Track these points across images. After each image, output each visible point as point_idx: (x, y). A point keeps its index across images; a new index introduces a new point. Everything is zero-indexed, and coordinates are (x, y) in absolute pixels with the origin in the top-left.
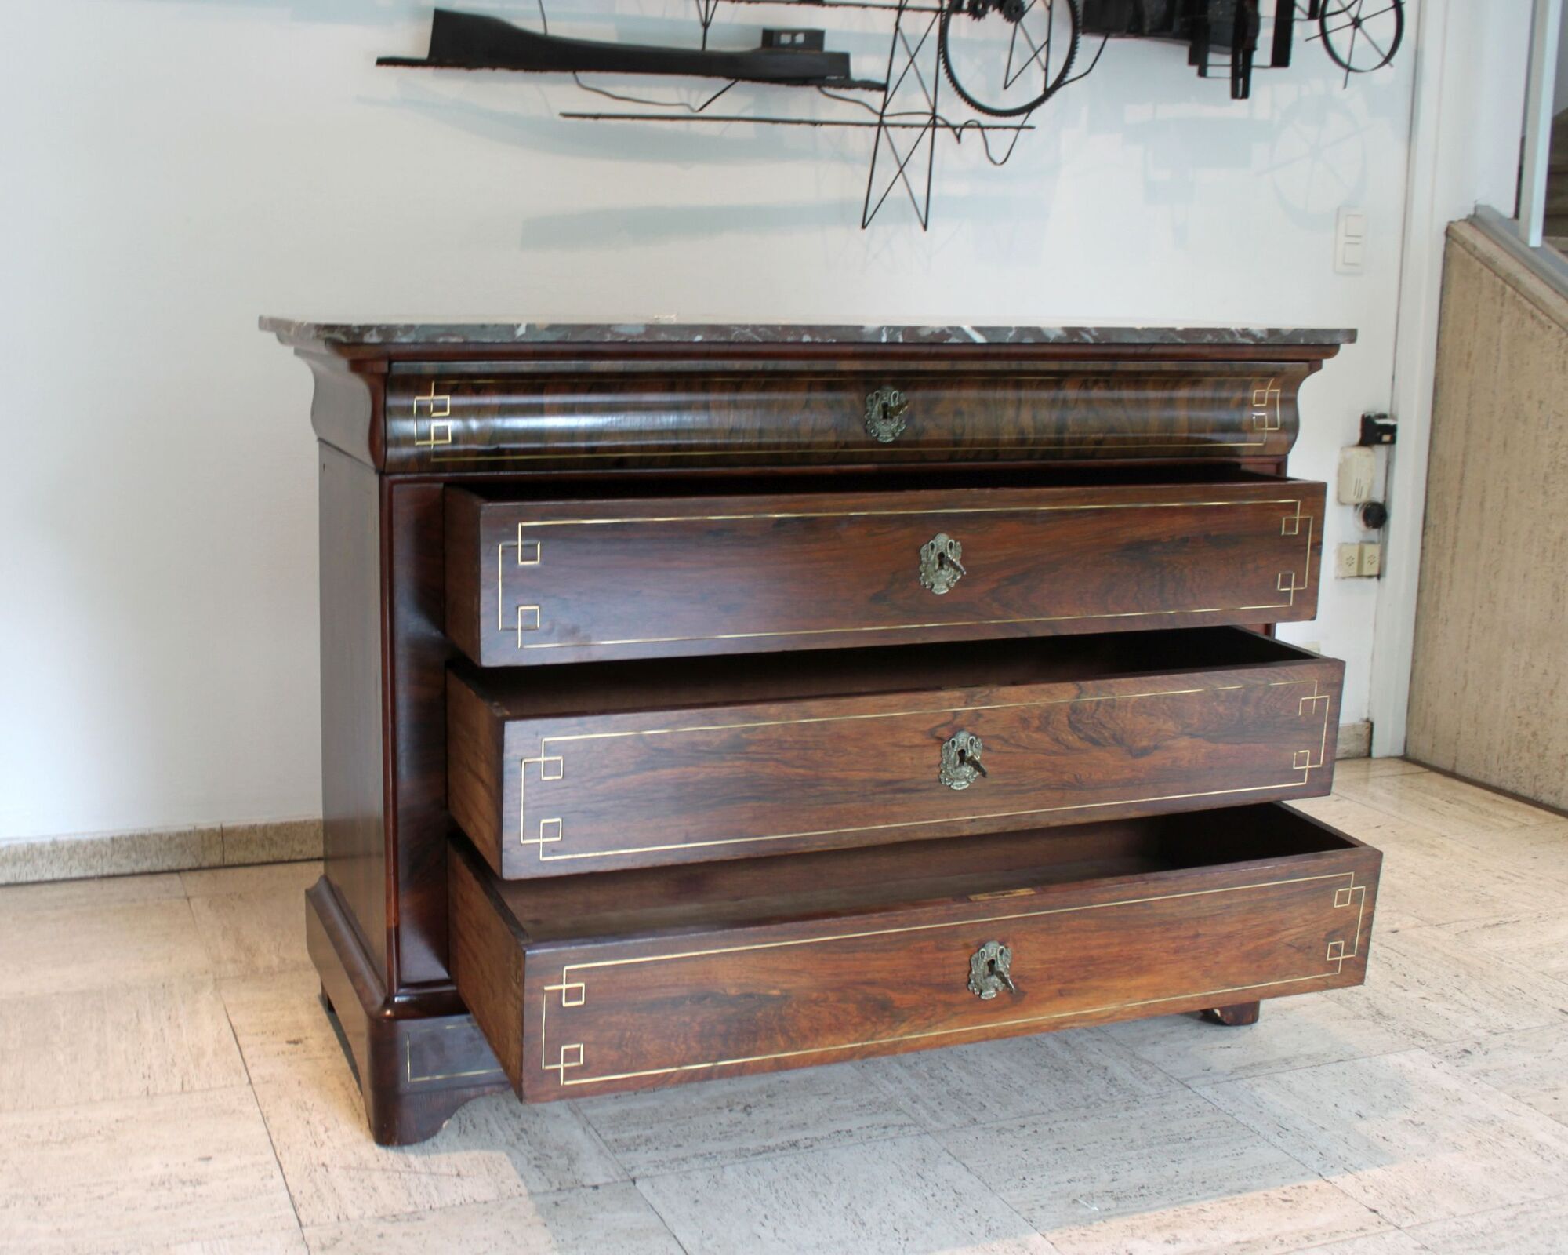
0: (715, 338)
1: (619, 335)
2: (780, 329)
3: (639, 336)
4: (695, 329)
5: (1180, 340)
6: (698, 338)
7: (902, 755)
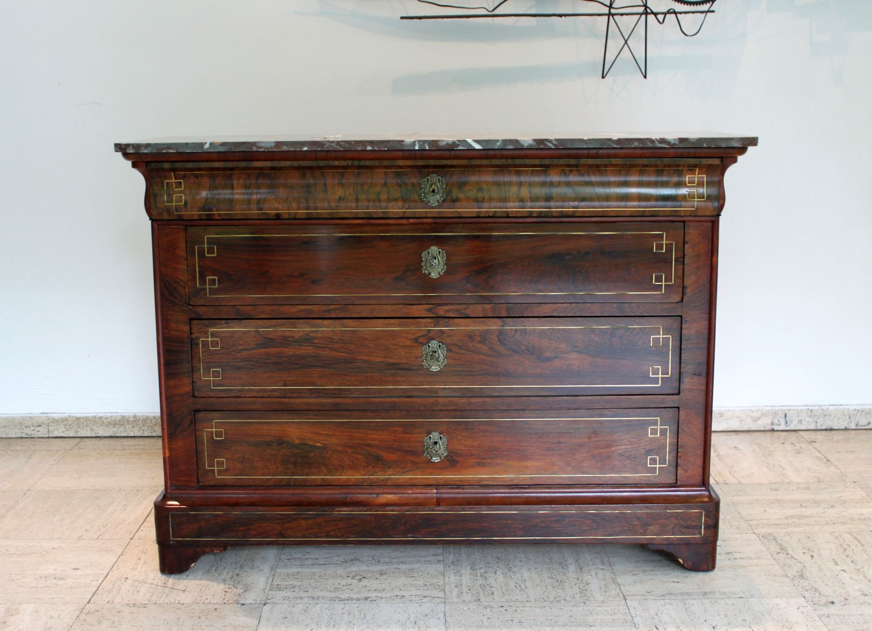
0: (315, 148)
1: (260, 147)
2: (353, 143)
3: (271, 148)
4: (303, 144)
5: (615, 146)
6: (305, 149)
7: (400, 350)
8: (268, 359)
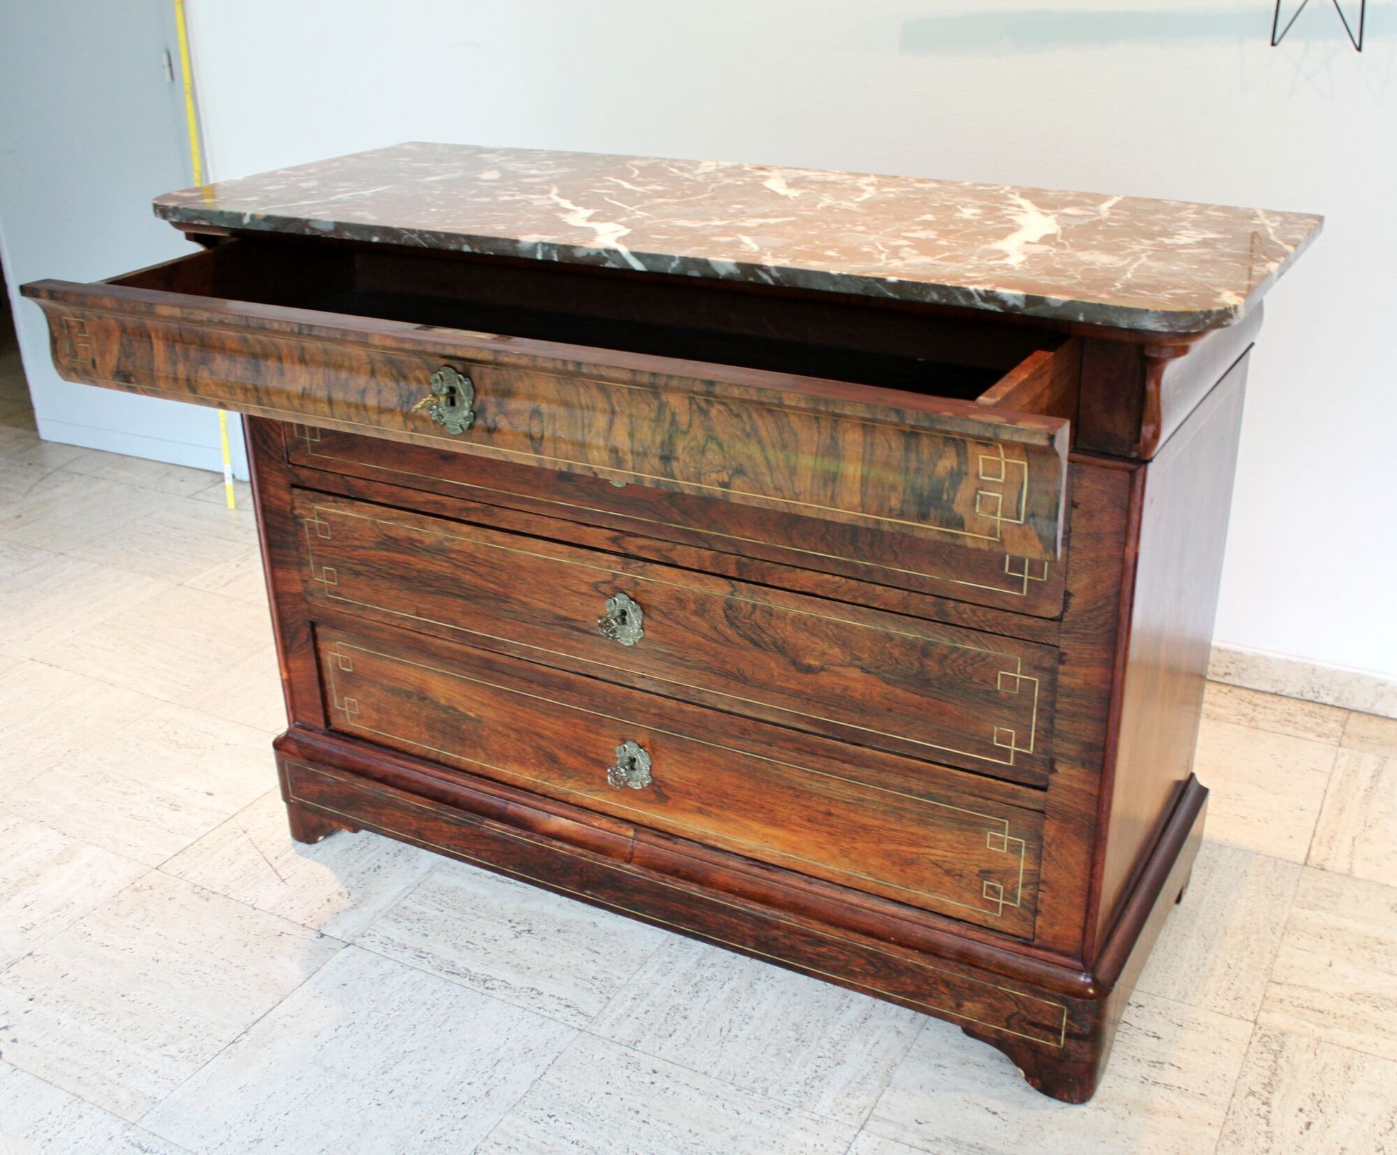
0: (389, 240)
1: (313, 229)
2: (442, 236)
3: (330, 232)
4: (373, 230)
5: (892, 295)
6: (375, 239)
7: (572, 598)
8: (392, 568)
